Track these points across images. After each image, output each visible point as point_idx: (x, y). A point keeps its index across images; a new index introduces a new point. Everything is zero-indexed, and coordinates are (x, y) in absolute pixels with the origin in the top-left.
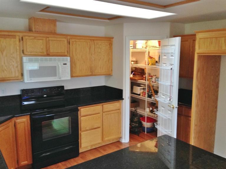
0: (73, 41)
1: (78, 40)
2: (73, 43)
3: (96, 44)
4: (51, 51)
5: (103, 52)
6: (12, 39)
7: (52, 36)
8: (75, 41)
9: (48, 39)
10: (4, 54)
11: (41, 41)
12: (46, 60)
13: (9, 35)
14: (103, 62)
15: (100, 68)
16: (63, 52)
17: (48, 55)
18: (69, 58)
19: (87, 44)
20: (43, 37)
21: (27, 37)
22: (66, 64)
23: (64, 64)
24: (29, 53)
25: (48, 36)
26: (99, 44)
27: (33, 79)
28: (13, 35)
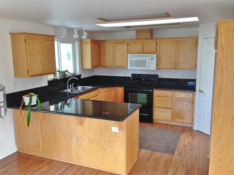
0: (160, 43)
1: (165, 42)
2: (160, 44)
3: (180, 43)
4: (145, 50)
5: (187, 50)
6: (124, 44)
7: (146, 40)
8: (162, 43)
9: (143, 43)
10: (120, 52)
11: (139, 44)
12: (140, 56)
13: (123, 42)
14: (187, 58)
15: (184, 63)
16: (153, 51)
17: (143, 53)
18: (155, 55)
19: (172, 44)
20: (140, 42)
21: (131, 43)
22: (153, 59)
23: (151, 59)
24: (132, 52)
25: (144, 41)
26: (184, 43)
27: (132, 67)
28: (124, 42)
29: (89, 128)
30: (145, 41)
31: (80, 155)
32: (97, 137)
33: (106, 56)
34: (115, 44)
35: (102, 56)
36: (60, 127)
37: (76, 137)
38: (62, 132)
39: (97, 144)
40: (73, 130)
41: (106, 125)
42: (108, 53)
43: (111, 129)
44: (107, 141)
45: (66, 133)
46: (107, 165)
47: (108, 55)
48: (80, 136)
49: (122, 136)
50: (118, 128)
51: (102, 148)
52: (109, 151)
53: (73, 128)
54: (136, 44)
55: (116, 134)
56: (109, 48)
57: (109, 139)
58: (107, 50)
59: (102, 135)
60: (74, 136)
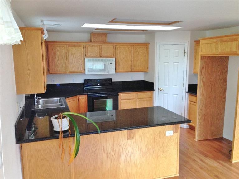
0: (118, 47)
1: (121, 46)
2: (118, 49)
3: (135, 48)
4: (103, 54)
5: (140, 54)
6: (79, 47)
9: (101, 46)
10: (75, 56)
11: (97, 48)
13: (77, 45)
14: (140, 62)
16: (111, 55)
17: (100, 57)
18: (114, 59)
19: (128, 49)
20: (98, 45)
21: (88, 46)
22: (112, 63)
23: (111, 63)
24: (89, 56)
25: (101, 44)
26: (138, 48)
27: (90, 72)
28: (80, 45)
29: (142, 139)
30: (103, 45)
31: (130, 173)
32: (150, 147)
33: (56, 60)
34: (68, 46)
35: (51, 60)
36: (104, 149)
37: (125, 154)
38: (107, 154)
39: (150, 154)
40: (122, 147)
41: (160, 132)
42: (58, 57)
43: (165, 134)
44: (161, 147)
45: (112, 153)
46: (160, 173)
47: (58, 60)
48: (130, 151)
49: (175, 138)
50: (172, 132)
51: (155, 157)
52: (162, 157)
53: (122, 145)
54: (93, 47)
55: (170, 137)
56: (59, 51)
57: (163, 145)
58: (58, 53)
59: (156, 143)
60: (123, 153)
